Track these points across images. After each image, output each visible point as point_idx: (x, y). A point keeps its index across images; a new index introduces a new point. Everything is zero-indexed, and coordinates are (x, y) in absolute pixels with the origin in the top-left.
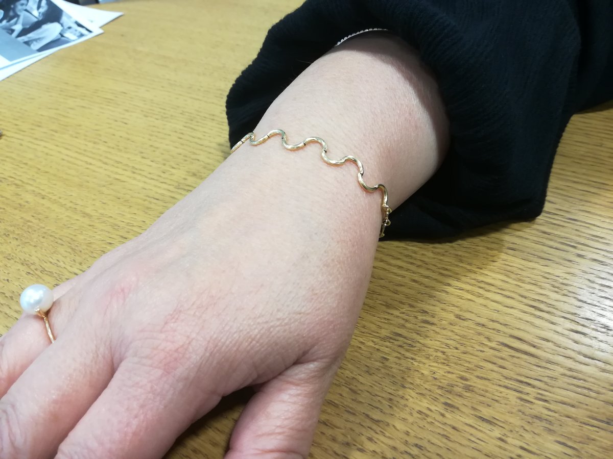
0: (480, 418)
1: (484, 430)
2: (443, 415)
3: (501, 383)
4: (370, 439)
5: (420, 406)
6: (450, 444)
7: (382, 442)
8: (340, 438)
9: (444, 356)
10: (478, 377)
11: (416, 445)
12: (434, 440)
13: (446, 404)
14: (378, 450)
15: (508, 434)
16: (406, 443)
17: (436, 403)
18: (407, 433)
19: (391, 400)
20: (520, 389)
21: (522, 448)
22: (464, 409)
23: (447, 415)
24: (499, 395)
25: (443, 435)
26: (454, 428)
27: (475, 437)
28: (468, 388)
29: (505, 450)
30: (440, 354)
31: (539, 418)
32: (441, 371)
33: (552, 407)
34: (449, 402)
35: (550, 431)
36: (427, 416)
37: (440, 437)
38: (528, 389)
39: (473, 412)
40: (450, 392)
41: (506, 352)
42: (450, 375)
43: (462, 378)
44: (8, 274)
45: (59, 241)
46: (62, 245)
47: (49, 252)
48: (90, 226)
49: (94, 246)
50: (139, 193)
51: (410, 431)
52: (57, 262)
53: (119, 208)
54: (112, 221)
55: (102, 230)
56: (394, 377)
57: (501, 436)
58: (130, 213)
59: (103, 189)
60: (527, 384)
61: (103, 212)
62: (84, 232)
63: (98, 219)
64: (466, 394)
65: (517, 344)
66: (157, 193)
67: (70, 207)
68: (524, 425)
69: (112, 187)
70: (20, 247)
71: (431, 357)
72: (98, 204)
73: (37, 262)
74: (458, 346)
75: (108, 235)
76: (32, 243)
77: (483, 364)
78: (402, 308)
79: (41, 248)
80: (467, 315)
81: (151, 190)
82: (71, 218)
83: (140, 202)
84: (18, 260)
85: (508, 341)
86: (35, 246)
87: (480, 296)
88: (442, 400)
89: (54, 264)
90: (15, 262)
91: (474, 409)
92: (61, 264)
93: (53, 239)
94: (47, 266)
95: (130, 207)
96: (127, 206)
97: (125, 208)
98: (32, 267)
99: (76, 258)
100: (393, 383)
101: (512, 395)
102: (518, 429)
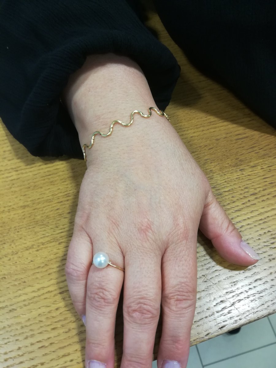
0: (252, 167)
1: (256, 169)
2: (243, 174)
3: (247, 152)
4: (233, 197)
5: (235, 176)
6: (252, 180)
7: (237, 195)
8: (225, 204)
9: (226, 156)
10: (240, 155)
11: (245, 188)
12: (248, 183)
13: (240, 170)
14: (238, 198)
15: (262, 166)
16: (242, 190)
18: (240, 187)
19: (226, 181)
20: (253, 150)
21: (268, 167)
22: (245, 168)
23: (244, 173)
24: (250, 156)
25: (248, 180)
26: (249, 175)
27: (256, 173)
28: (241, 161)
29: (265, 171)
30: (224, 156)
31: (265, 155)
32: (229, 161)
33: (265, 149)
34: (241, 169)
35: (270, 157)
36: (239, 178)
38: (255, 149)
39: (249, 167)
40: (238, 166)
41: (240, 142)
42: (233, 161)
44: (27, 259)
45: (30, 227)
46: (34, 227)
47: (32, 235)
48: (34, 210)
49: (51, 216)
50: (36, 179)
51: (240, 186)
52: (44, 236)
53: (36, 192)
54: (42, 199)
55: (44, 207)
56: (219, 174)
57: (261, 168)
58: (46, 190)
59: (13, 189)
60: (253, 147)
61: (31, 199)
62: (36, 214)
63: (33, 204)
64: (242, 163)
65: (240, 137)
66: (45, 172)
67: (9, 210)
68: (263, 160)
69: (16, 185)
70: (13, 245)
71: (223, 159)
72: (22, 198)
73: (33, 243)
74: (226, 150)
75: (50, 207)
76: (16, 239)
77: (237, 150)
78: (198, 150)
79: (25, 236)
80: (218, 137)
81: (40, 173)
82: (18, 214)
83: (43, 182)
84: (22, 250)
85: (236, 137)
86: (20, 239)
87: (215, 128)
88: (238, 170)
89: (44, 237)
90: (21, 252)
91: (248, 166)
92: (47, 234)
93: (25, 229)
94: (41, 241)
95: (41, 188)
96: (39, 188)
97: (40, 190)
98: (34, 247)
99: (51, 227)
100: (221, 176)
101: (253, 153)
102: (263, 162)
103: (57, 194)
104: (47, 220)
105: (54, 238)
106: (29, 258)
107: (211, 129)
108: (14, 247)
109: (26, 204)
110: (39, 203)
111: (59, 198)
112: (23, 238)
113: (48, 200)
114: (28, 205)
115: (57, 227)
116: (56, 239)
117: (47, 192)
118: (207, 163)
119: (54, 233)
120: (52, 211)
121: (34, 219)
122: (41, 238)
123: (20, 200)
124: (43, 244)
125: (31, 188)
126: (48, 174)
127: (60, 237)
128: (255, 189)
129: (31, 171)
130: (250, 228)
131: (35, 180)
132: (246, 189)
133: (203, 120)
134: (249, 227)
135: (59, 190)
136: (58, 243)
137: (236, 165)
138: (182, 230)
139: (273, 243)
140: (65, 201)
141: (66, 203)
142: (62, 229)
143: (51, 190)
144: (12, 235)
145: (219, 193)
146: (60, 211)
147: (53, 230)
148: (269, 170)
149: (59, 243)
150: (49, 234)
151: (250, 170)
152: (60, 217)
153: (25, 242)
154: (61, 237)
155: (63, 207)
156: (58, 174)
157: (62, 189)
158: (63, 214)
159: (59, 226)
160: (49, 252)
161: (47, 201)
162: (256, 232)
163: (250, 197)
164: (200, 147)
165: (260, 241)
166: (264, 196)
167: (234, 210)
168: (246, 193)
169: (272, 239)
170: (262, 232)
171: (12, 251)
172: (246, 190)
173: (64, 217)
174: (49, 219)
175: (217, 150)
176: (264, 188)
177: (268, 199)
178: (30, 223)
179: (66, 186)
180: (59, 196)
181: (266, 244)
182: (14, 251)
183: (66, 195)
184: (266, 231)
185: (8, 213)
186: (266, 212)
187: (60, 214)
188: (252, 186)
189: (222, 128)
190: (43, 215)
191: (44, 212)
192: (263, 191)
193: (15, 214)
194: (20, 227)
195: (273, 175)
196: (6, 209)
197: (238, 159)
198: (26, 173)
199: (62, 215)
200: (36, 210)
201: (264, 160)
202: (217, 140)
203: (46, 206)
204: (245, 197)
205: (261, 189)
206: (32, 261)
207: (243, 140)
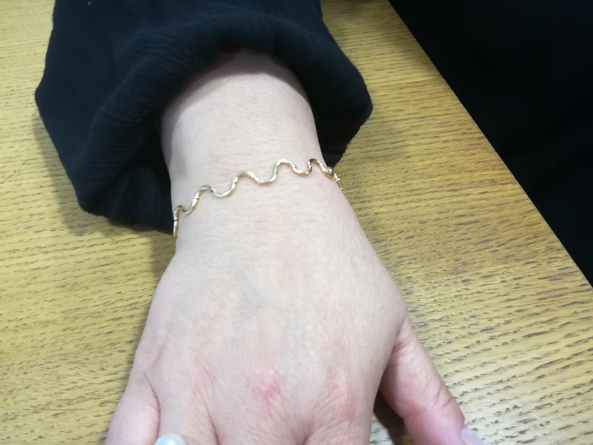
0: (484, 277)
1: (492, 282)
2: (467, 289)
3: (476, 249)
4: (448, 332)
5: (453, 292)
6: (485, 303)
7: (455, 329)
8: (434, 344)
9: (437, 253)
10: (463, 254)
11: (471, 317)
12: (477, 307)
13: (463, 281)
14: (458, 336)
15: (504, 276)
16: (465, 319)
17: (459, 285)
18: (461, 314)
19: (435, 301)
20: (487, 246)
21: (515, 279)
22: (472, 278)
23: (469, 288)
24: (481, 257)
25: (478, 300)
26: (479, 292)
27: (491, 290)
28: (464, 264)
29: (509, 286)
30: (434, 253)
31: (508, 257)
32: (442, 263)
33: (508, 245)
34: (463, 279)
35: (517, 260)
36: (461, 296)
37: (477, 303)
38: (491, 244)
39: (479, 276)
40: (458, 273)
41: (463, 229)
42: (449, 263)
43: (457, 260)
44: (32, 431)
45: (50, 365)
46: (57, 366)
47: (52, 382)
48: (65, 330)
49: (96, 345)
50: (79, 270)
51: (461, 311)
52: (75, 385)
53: (76, 295)
54: (84, 311)
55: (84, 327)
56: (425, 285)
57: (501, 280)
58: (93, 293)
59: (32, 287)
60: (487, 241)
61: (62, 309)
62: (67, 340)
63: (65, 318)
64: (467, 268)
65: (464, 220)
66: (99, 259)
67: (17, 327)
68: (505, 266)
69: (39, 280)
70: (10, 401)
71: (432, 259)
72: (46, 305)
73: (50, 399)
74: (438, 241)
75: (97, 327)
76: (19, 387)
77: (459, 244)
78: (387, 237)
79: (37, 384)
80: (425, 218)
81: (89, 259)
82: (32, 336)
83: (91, 276)
84: (25, 412)
85: (457, 221)
86: (27, 387)
87: (420, 200)
88: (459, 280)
89: (73, 388)
90: (24, 416)
91: (478, 274)
92: (81, 383)
93: (39, 368)
94: (68, 395)
95: (87, 288)
96: (82, 288)
97: (82, 292)
98: (51, 407)
99: (91, 367)
100: (428, 289)
101: (486, 253)
102: (505, 270)
103: (113, 303)
104: (86, 352)
105: (93, 391)
106: (36, 431)
107: (411, 201)
108: (12, 404)
109: (51, 317)
110: (76, 318)
111: (116, 311)
112: (33, 386)
113: (95, 313)
114: (54, 320)
115: (103, 369)
116: (96, 393)
117: (96, 297)
118: (402, 263)
119: (95, 381)
120: (98, 335)
121: (61, 349)
122: (68, 389)
123: (42, 308)
124: (69, 402)
125: (68, 287)
126: (104, 262)
127: (106, 390)
128: (490, 319)
129: (72, 256)
130: (480, 398)
131: (77, 273)
132: (472, 319)
133: (398, 185)
134: (477, 394)
135: (119, 295)
136: (99, 403)
137: (456, 272)
138: (343, 400)
139: (522, 432)
140: (127, 317)
141: (127, 321)
142: (111, 374)
143: (104, 294)
144: (13, 378)
145: (421, 322)
146: (113, 337)
147: (92, 374)
148: (516, 286)
149: (102, 403)
150: (85, 383)
151: (482, 282)
152: (112, 349)
153: (34, 395)
154: (108, 391)
155: (122, 328)
156: (122, 264)
157: (125, 293)
158: (119, 343)
159: (107, 366)
160: (78, 420)
161: (93, 315)
162: (490, 406)
163: (480, 334)
164: (391, 232)
165: (498, 426)
166: (506, 334)
167: (449, 358)
168: (472, 327)
169: (522, 424)
170: (501, 408)
171: (5, 412)
172: (474, 321)
173: (118, 349)
174: (91, 351)
175: (420, 241)
176: (507, 319)
177: (513, 340)
178: (52, 356)
179: (134, 289)
180: (117, 307)
181: (509, 433)
182: (10, 412)
183: (131, 305)
184: (510, 405)
185: (12, 334)
186: (511, 367)
187: (113, 344)
188: (485, 313)
189: (432, 201)
190: (80, 343)
191: (83, 336)
192: (504, 326)
193: (25, 337)
194: (32, 364)
195: (524, 296)
196: (12, 325)
197: (459, 260)
198: (63, 258)
199: (117, 346)
200: (68, 332)
201: (507, 266)
202: (422, 222)
203: (88, 325)
204: (471, 334)
205: (502, 321)
206: (40, 437)
207: (469, 226)
